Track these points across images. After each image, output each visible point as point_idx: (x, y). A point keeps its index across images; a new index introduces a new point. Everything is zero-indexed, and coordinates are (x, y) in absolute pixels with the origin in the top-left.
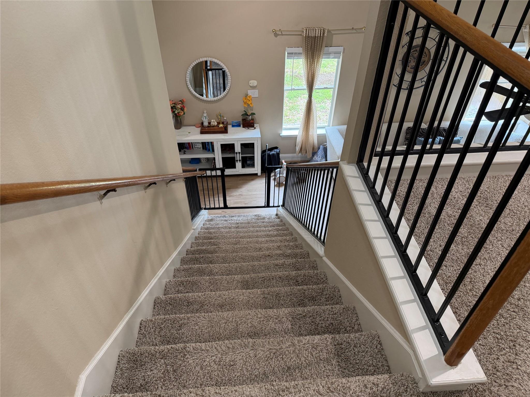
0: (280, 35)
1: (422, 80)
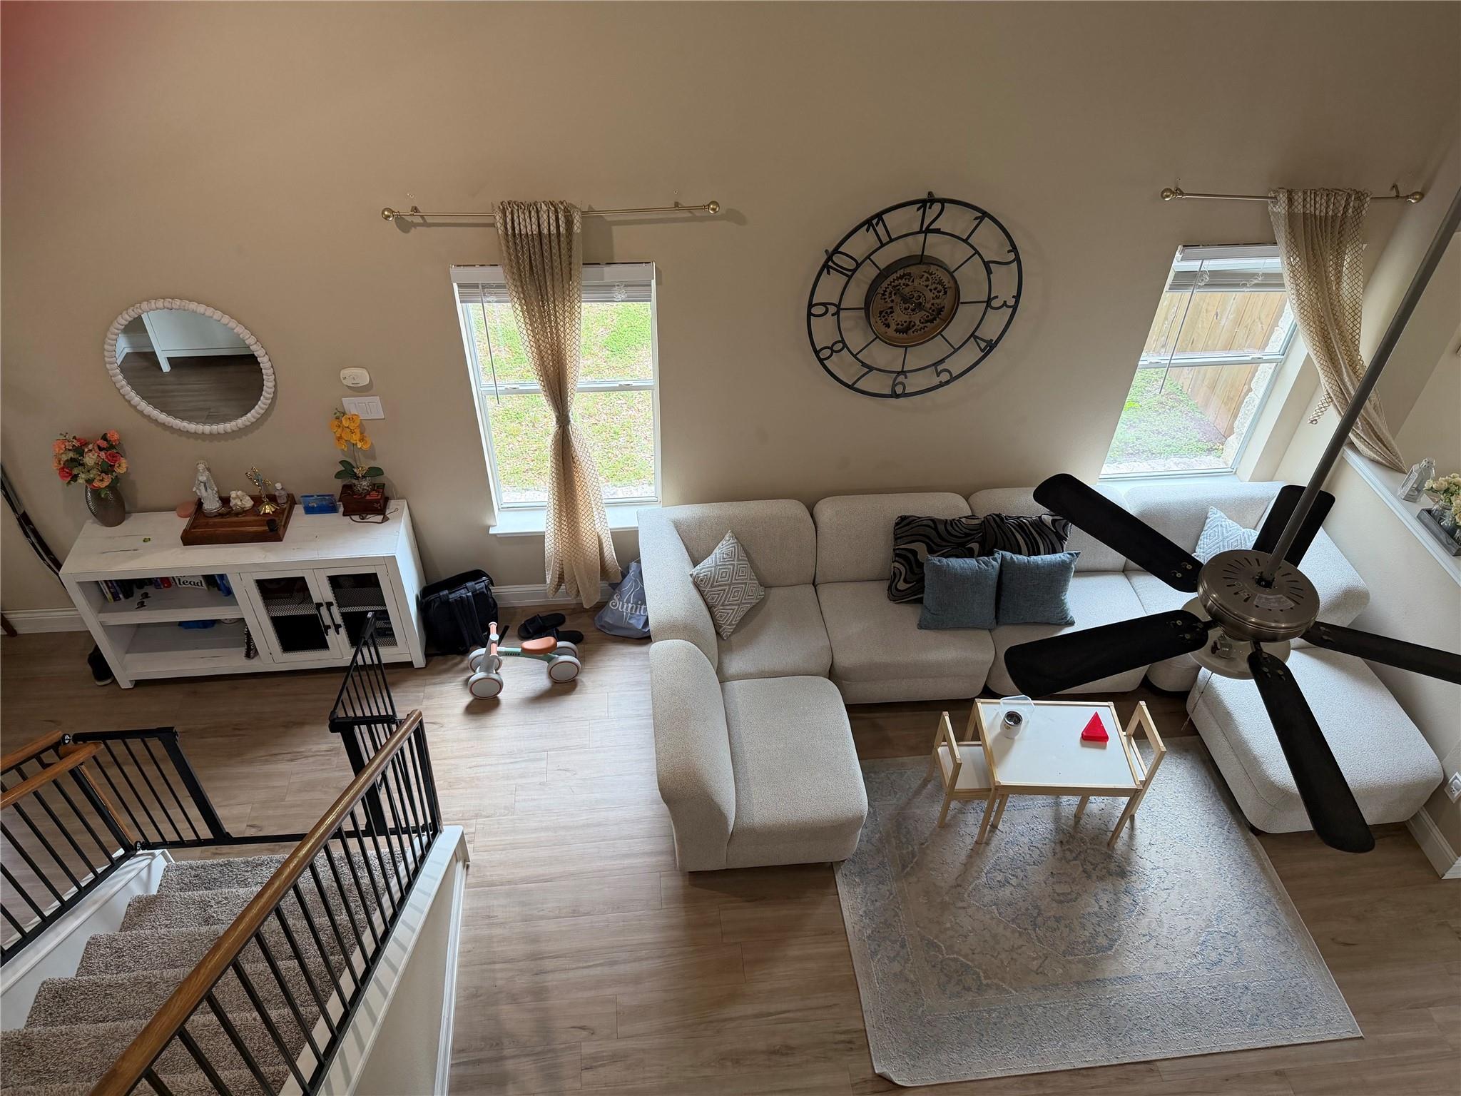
0: (419, 225)
1: (940, 368)
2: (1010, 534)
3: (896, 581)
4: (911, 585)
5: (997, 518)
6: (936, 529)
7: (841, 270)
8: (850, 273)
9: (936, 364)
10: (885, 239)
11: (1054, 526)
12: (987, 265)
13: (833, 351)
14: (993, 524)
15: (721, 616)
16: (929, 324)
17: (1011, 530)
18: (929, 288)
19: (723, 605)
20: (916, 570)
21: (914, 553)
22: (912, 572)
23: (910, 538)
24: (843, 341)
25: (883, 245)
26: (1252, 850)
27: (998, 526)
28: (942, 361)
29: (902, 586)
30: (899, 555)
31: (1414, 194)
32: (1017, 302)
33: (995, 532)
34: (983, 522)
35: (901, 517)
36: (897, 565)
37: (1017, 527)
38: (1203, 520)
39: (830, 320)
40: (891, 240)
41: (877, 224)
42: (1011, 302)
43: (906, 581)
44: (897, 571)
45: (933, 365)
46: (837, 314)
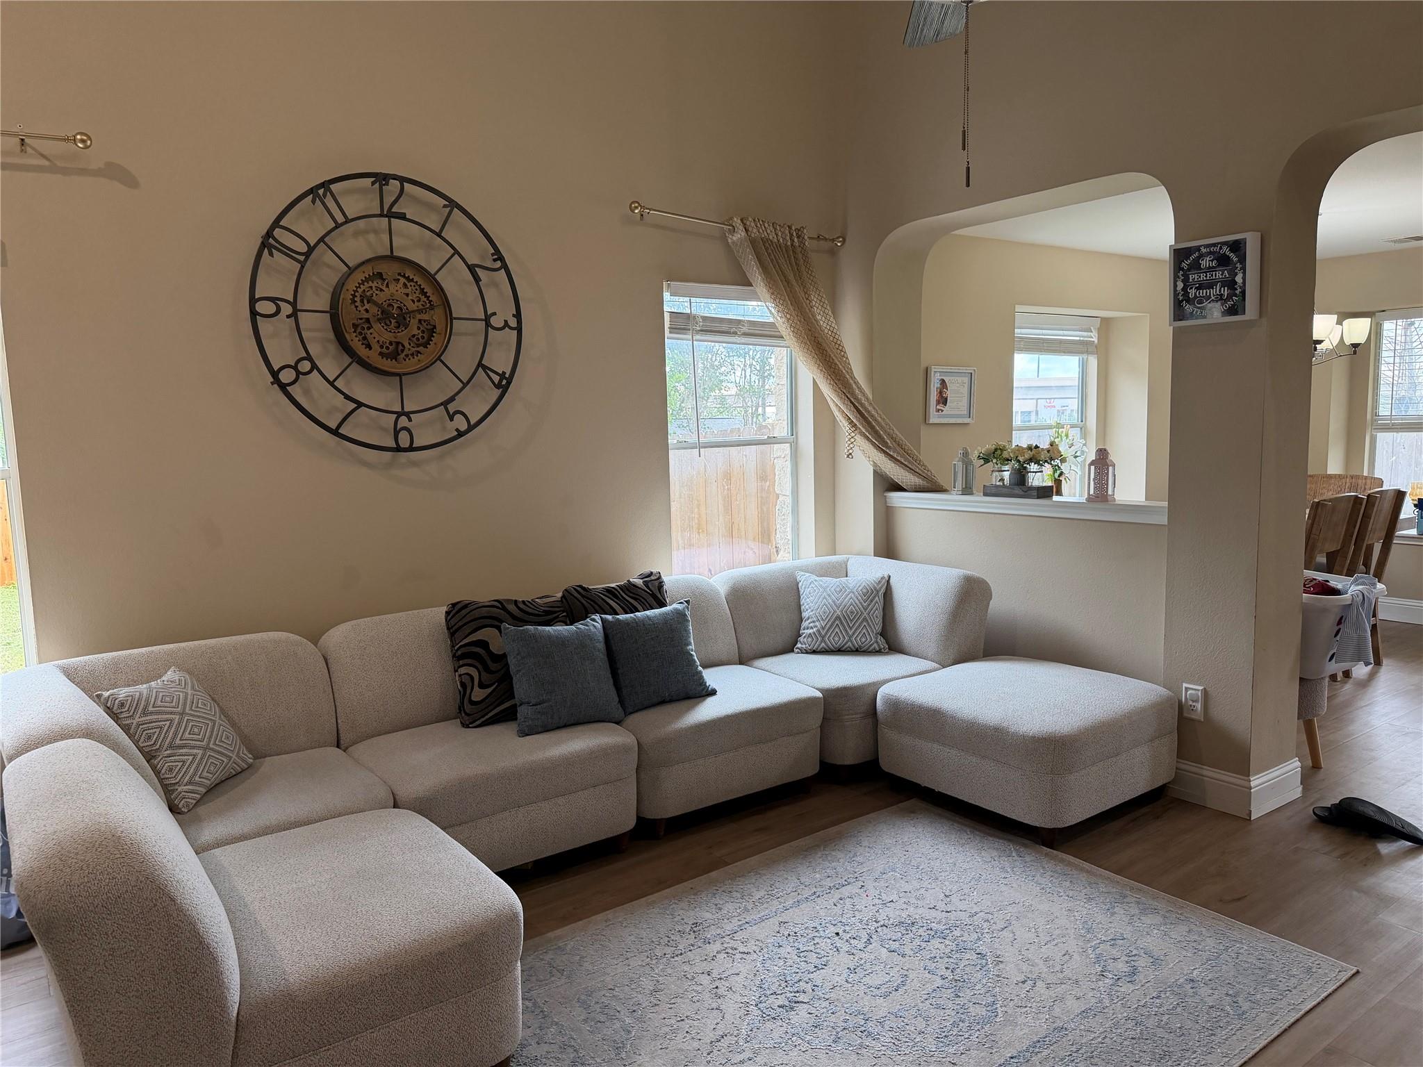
1: (452, 407)
2: (600, 602)
3: (468, 692)
4: (493, 688)
5: (579, 589)
6: (504, 608)
7: (288, 252)
8: (302, 258)
9: (445, 404)
10: (340, 219)
11: (648, 587)
12: (472, 268)
13: (298, 373)
14: (576, 594)
15: (171, 770)
16: (422, 348)
17: (603, 599)
18: (410, 297)
19: (171, 747)
20: (493, 666)
21: (483, 644)
22: (487, 669)
23: (474, 625)
24: (309, 358)
25: (338, 226)
26: (1060, 861)
27: (583, 596)
28: (452, 399)
29: (478, 694)
30: (460, 656)
31: (838, 238)
32: (519, 322)
33: (582, 604)
34: (563, 596)
35: (452, 604)
36: (463, 670)
37: (605, 593)
38: (795, 588)
39: (283, 323)
40: (347, 221)
41: (325, 195)
42: (513, 323)
43: (482, 686)
44: (465, 679)
45: (442, 404)
46: (294, 315)
